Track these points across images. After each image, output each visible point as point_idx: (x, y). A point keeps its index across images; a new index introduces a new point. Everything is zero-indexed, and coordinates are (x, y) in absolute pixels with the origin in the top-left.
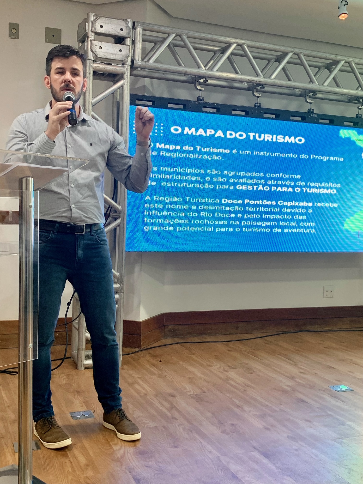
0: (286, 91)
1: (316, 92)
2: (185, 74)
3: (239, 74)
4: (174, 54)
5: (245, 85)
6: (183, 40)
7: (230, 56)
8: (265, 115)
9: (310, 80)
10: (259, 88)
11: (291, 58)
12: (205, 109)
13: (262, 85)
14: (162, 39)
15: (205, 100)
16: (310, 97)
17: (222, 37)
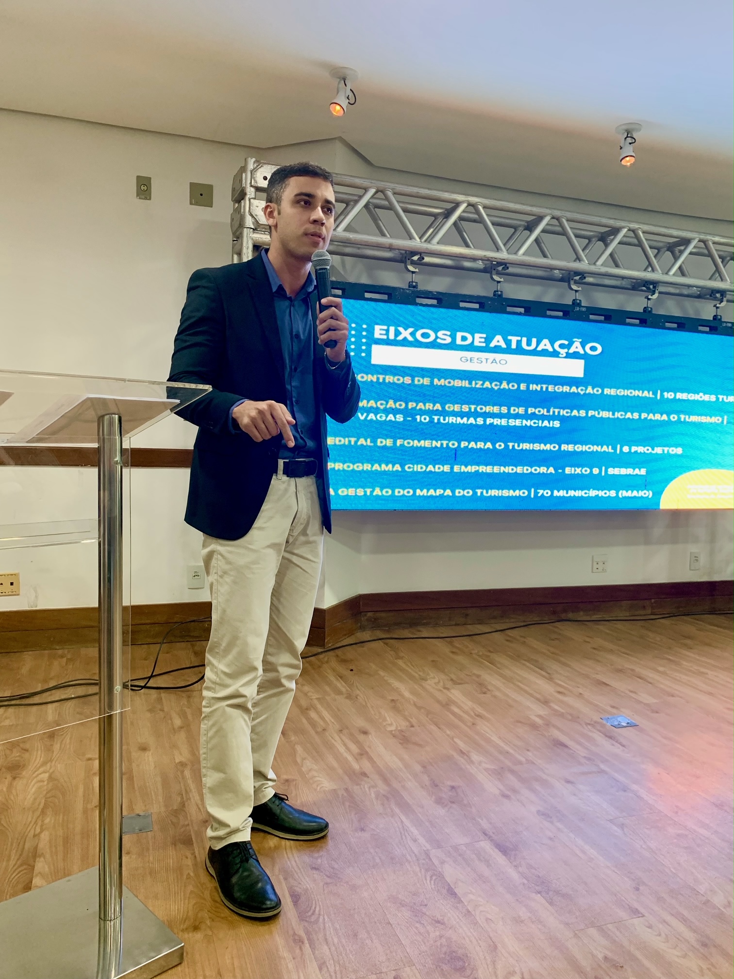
0: (540, 273)
1: (585, 275)
2: (390, 248)
3: (470, 247)
4: (375, 219)
5: (480, 265)
6: (387, 198)
7: (458, 222)
8: (509, 309)
9: (575, 257)
10: (500, 268)
11: (547, 224)
12: (419, 300)
13: (505, 264)
14: (356, 198)
15: (421, 287)
16: (576, 282)
17: (446, 194)
